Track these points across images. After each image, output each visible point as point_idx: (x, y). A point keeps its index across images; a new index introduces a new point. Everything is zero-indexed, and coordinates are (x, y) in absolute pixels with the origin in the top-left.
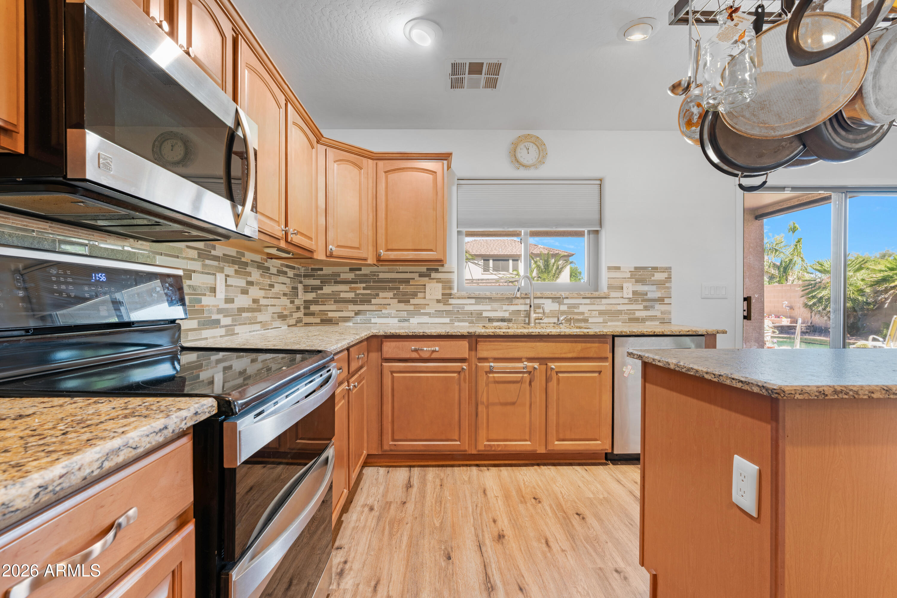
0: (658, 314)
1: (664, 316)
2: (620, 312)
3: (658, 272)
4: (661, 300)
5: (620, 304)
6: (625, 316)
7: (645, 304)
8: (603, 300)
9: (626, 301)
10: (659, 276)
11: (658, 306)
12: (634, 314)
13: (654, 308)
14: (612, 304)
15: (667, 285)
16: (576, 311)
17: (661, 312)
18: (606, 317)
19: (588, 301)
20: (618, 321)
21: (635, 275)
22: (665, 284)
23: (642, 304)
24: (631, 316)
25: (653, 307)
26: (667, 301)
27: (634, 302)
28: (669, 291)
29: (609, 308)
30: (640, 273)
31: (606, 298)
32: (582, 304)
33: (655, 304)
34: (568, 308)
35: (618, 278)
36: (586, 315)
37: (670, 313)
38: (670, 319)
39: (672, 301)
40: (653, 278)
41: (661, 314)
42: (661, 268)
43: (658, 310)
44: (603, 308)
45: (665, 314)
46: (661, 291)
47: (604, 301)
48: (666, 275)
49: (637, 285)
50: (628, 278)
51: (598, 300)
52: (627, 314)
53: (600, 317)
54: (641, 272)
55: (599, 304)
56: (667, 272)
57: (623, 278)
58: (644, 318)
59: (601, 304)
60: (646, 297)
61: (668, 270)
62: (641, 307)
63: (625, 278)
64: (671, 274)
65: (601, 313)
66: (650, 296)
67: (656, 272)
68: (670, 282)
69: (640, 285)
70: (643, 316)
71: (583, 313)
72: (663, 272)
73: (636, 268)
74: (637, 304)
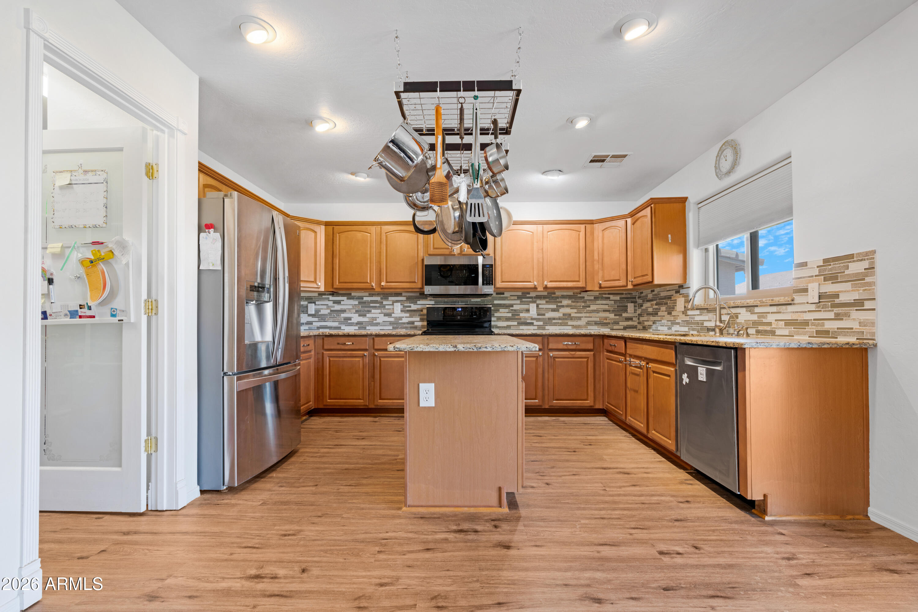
0: (855, 326)
1: (862, 329)
2: (806, 323)
3: (854, 261)
4: (858, 304)
5: (806, 312)
6: (813, 328)
7: (836, 310)
8: (788, 306)
9: (813, 307)
10: (855, 268)
11: (855, 314)
12: (823, 325)
13: (849, 316)
14: (797, 312)
15: (868, 279)
16: (765, 321)
17: (860, 323)
18: (791, 328)
19: (774, 309)
20: (804, 334)
21: (825, 270)
22: (864, 279)
23: (833, 311)
24: (820, 328)
25: (847, 315)
26: (868, 305)
27: (822, 308)
28: (869, 290)
29: (795, 317)
30: (830, 267)
31: (790, 304)
32: (769, 313)
33: (850, 310)
34: (758, 317)
35: (804, 277)
36: (773, 326)
37: (873, 324)
38: (873, 334)
39: (879, 304)
40: (847, 272)
41: (860, 326)
42: (858, 254)
43: (854, 319)
44: (788, 317)
45: (865, 326)
46: (858, 290)
47: (790, 308)
48: (866, 264)
49: (825, 284)
50: (816, 276)
51: (784, 307)
52: (814, 325)
53: (786, 328)
54: (830, 265)
55: (785, 313)
56: (867, 259)
57: (809, 277)
58: (835, 332)
59: (787, 313)
60: (837, 301)
61: (869, 255)
62: (831, 315)
63: (812, 276)
64: (873, 263)
65: (788, 323)
66: (843, 298)
67: (850, 262)
68: (873, 274)
69: (829, 284)
70: (834, 329)
71: (770, 324)
72: (861, 260)
73: (826, 261)
74: (826, 311)
